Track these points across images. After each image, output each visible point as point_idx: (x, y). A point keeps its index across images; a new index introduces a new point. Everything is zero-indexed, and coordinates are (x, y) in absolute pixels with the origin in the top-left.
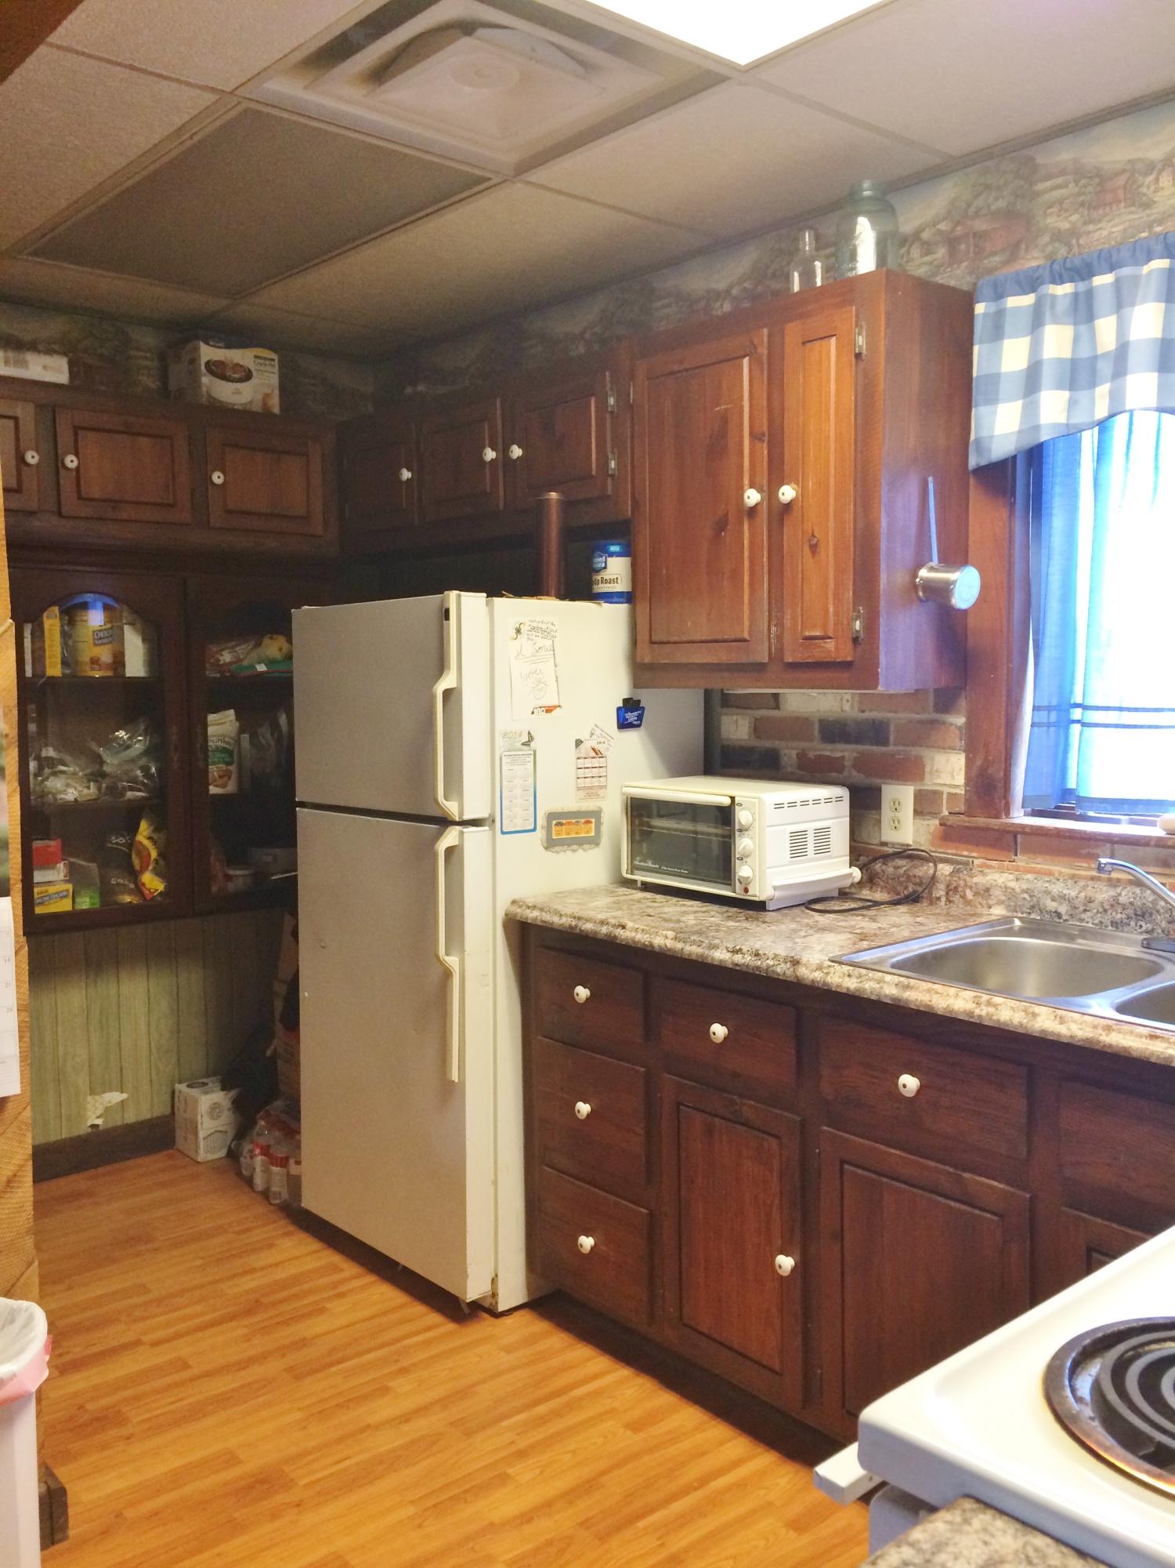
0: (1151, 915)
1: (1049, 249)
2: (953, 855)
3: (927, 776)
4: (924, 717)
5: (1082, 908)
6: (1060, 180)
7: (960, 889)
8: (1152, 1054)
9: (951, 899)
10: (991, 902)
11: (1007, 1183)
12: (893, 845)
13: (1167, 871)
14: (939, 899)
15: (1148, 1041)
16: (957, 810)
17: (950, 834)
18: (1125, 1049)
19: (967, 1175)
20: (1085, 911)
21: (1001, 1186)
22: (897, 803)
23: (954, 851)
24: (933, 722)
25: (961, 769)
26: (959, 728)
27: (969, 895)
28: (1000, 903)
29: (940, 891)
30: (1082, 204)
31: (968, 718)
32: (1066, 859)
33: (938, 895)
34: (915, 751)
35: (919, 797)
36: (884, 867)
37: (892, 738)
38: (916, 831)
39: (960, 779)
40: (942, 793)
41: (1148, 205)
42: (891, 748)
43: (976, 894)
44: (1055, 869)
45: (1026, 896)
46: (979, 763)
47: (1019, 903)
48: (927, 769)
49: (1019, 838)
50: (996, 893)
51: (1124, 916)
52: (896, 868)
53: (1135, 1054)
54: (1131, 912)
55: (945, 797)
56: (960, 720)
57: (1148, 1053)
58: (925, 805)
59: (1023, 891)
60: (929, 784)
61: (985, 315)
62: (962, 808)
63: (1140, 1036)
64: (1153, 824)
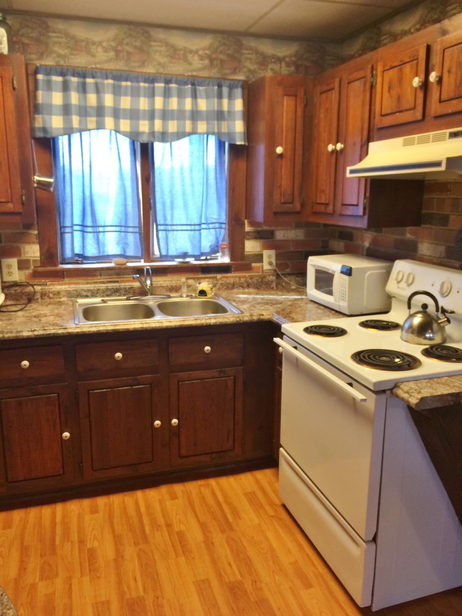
0: (119, 291)
1: (56, 59)
2: (37, 282)
3: (22, 254)
4: (18, 231)
5: (96, 293)
6: (59, 35)
7: (47, 294)
8: (198, 324)
9: (43, 298)
10: (60, 296)
11: (152, 374)
12: (9, 282)
13: (119, 277)
14: (38, 299)
15: (195, 321)
16: (37, 265)
17: (36, 275)
18: (191, 325)
19: (139, 377)
20: (97, 293)
21: (150, 376)
22: (10, 266)
23: (38, 281)
24: (23, 233)
25: (37, 250)
26: (36, 235)
27: (51, 295)
28: (64, 296)
29: (38, 296)
30: (69, 47)
31: (38, 231)
32: (84, 278)
33: (37, 298)
34: (16, 244)
35: (19, 262)
36: (9, 291)
37: (3, 240)
38: (20, 275)
39: (38, 254)
40: (30, 260)
41: (94, 56)
42: (3, 244)
43: (54, 294)
44: (80, 281)
45: (75, 292)
46: (46, 247)
47: (73, 295)
48: (22, 251)
49: (65, 273)
50: (63, 293)
51: (110, 293)
52: (16, 290)
53: (194, 325)
54: (113, 291)
55: (31, 261)
56: (36, 232)
57: (197, 324)
58: (23, 265)
59: (74, 290)
60: (23, 257)
61: (43, 80)
62: (39, 264)
63: (193, 320)
64: (111, 262)
